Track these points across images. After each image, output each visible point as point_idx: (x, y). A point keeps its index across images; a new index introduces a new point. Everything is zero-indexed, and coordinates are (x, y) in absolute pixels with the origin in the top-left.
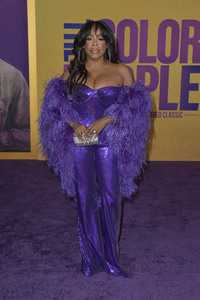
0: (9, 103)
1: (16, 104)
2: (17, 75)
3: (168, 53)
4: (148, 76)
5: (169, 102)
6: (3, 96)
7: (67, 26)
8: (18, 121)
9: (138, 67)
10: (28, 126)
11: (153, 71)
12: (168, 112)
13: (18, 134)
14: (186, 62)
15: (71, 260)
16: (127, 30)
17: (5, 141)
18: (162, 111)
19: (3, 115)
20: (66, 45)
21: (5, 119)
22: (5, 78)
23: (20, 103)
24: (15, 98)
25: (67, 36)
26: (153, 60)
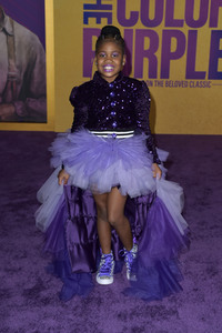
0: (24, 70)
1: (32, 72)
2: (33, 39)
3: (196, 17)
4: (174, 41)
5: (197, 70)
6: (17, 63)
8: (33, 90)
9: (164, 31)
10: (45, 95)
11: (180, 35)
12: (195, 81)
13: (33, 104)
14: (216, 26)
17: (20, 112)
18: (189, 81)
19: (18, 83)
20: (86, 6)
21: (19, 88)
22: (20, 42)
23: (36, 71)
24: (31, 65)
26: (180, 23)
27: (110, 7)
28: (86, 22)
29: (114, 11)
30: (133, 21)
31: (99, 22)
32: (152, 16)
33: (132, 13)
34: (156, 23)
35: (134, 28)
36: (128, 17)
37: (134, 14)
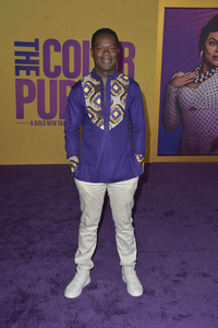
7: (17, 44)
15: (24, 249)
16: (72, 49)
20: (17, 61)
25: (17, 53)
27: (37, 62)
28: (17, 74)
29: (41, 65)
30: (57, 73)
31: (28, 74)
32: (72, 70)
33: (56, 67)
34: (76, 74)
35: (58, 79)
36: (52, 70)
37: (57, 68)
